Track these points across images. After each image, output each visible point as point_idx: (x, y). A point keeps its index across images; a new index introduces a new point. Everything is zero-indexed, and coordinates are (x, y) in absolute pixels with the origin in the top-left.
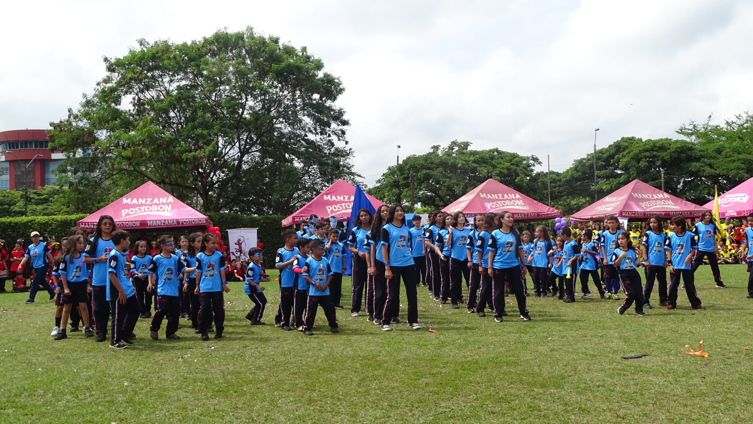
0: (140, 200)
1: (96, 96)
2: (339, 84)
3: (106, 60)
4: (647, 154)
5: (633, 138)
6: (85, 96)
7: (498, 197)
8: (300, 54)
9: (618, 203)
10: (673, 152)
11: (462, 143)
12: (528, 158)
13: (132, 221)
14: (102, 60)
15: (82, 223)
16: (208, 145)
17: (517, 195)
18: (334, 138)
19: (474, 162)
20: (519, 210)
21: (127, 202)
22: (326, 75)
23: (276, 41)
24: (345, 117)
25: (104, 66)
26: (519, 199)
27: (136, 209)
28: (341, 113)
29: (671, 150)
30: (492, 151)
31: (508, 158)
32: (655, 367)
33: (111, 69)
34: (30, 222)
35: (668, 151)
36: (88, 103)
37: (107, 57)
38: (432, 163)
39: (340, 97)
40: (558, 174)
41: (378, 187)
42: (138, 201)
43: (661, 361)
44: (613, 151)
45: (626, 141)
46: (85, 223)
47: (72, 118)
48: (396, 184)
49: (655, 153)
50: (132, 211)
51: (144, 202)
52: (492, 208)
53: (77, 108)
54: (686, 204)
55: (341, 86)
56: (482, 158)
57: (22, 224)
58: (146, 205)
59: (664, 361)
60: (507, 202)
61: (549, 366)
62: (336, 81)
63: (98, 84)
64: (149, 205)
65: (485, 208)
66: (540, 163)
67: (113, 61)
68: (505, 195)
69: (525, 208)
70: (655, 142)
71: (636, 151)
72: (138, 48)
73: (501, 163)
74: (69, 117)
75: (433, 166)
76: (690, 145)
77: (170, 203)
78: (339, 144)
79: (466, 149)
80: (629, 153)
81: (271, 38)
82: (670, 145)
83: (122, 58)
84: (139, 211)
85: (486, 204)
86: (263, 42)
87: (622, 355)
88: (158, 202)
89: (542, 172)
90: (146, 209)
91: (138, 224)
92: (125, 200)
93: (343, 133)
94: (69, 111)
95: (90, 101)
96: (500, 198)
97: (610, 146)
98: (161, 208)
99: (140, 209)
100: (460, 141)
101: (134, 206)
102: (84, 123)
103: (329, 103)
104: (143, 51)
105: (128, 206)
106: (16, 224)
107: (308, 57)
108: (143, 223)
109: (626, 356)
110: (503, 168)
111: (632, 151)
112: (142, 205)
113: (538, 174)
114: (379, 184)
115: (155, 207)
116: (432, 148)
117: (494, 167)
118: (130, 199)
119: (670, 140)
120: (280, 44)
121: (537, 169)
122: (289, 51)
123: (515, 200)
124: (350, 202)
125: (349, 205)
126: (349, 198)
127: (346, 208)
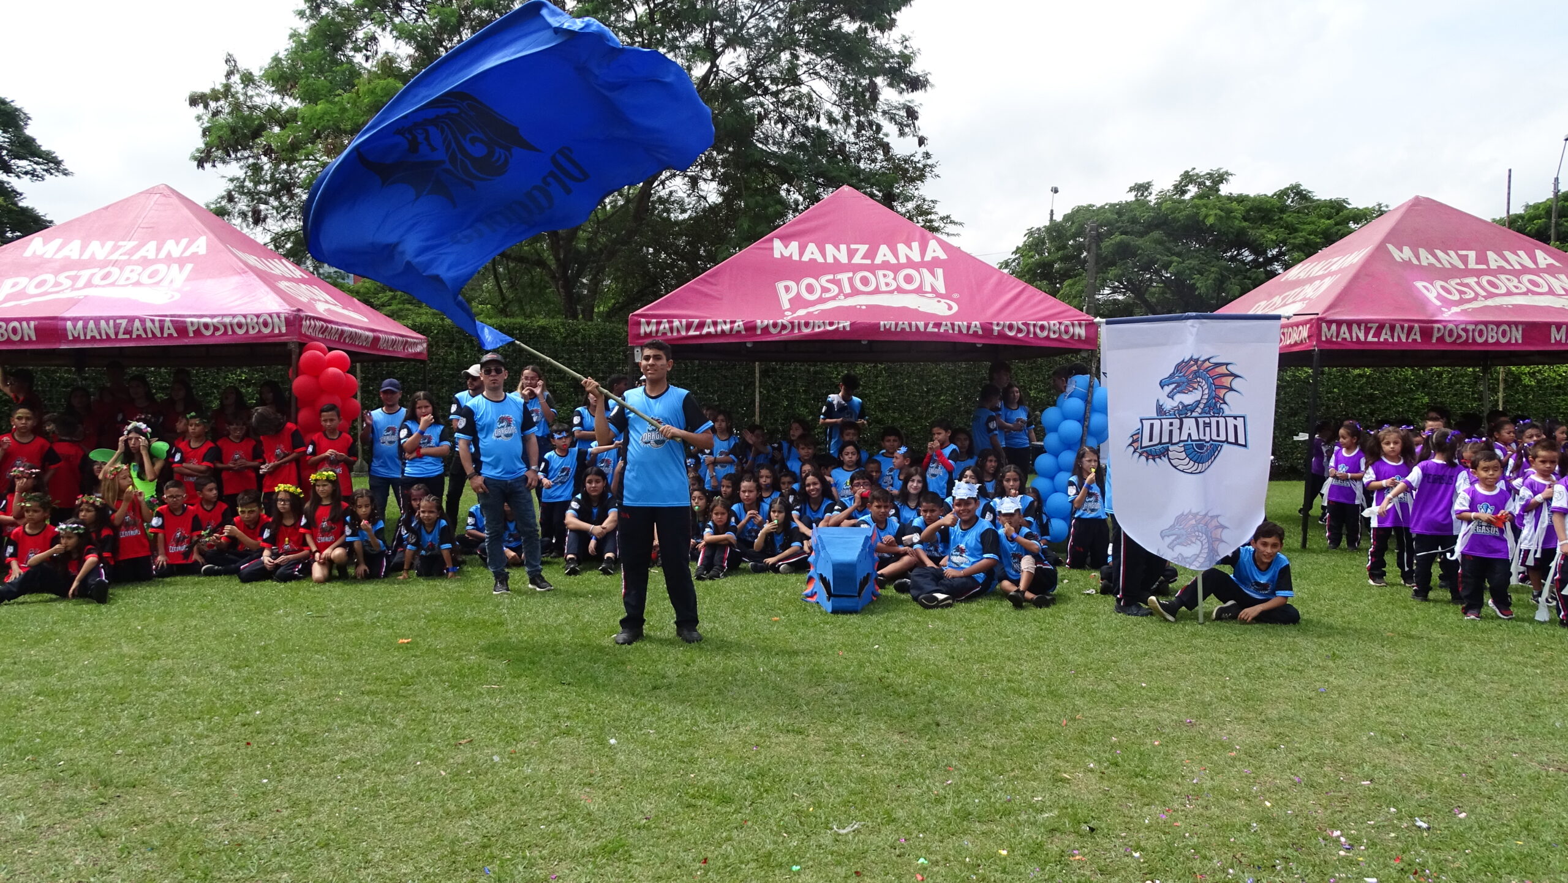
0: (93, 245)
11: (1207, 176)
13: (9, 321)
17: (1540, 255)
18: (889, 132)
19: (1241, 217)
20: (1563, 311)
21: (39, 251)
24: (916, 69)
26: (1550, 270)
27: (62, 277)
28: (906, 60)
30: (1282, 194)
31: (1322, 212)
38: (1134, 221)
42: (82, 248)
47: (236, 78)
50: (40, 284)
51: (100, 253)
52: (1446, 303)
56: (1258, 210)
58: (102, 263)
60: (1505, 281)
64: (115, 263)
65: (1423, 302)
75: (1137, 227)
77: (193, 257)
78: (902, 147)
79: (1218, 190)
84: (67, 284)
88: (151, 255)
93: (912, 114)
94: (230, 65)
96: (1473, 265)
98: (152, 274)
99: (75, 278)
100: (1202, 169)
105: (36, 268)
108: (50, 328)
110: (1313, 233)
112: (91, 262)
115: (131, 273)
116: (1133, 189)
117: (1292, 230)
118: (55, 242)
123: (1537, 272)
124: (872, 269)
125: (865, 281)
126: (871, 254)
127: (855, 292)
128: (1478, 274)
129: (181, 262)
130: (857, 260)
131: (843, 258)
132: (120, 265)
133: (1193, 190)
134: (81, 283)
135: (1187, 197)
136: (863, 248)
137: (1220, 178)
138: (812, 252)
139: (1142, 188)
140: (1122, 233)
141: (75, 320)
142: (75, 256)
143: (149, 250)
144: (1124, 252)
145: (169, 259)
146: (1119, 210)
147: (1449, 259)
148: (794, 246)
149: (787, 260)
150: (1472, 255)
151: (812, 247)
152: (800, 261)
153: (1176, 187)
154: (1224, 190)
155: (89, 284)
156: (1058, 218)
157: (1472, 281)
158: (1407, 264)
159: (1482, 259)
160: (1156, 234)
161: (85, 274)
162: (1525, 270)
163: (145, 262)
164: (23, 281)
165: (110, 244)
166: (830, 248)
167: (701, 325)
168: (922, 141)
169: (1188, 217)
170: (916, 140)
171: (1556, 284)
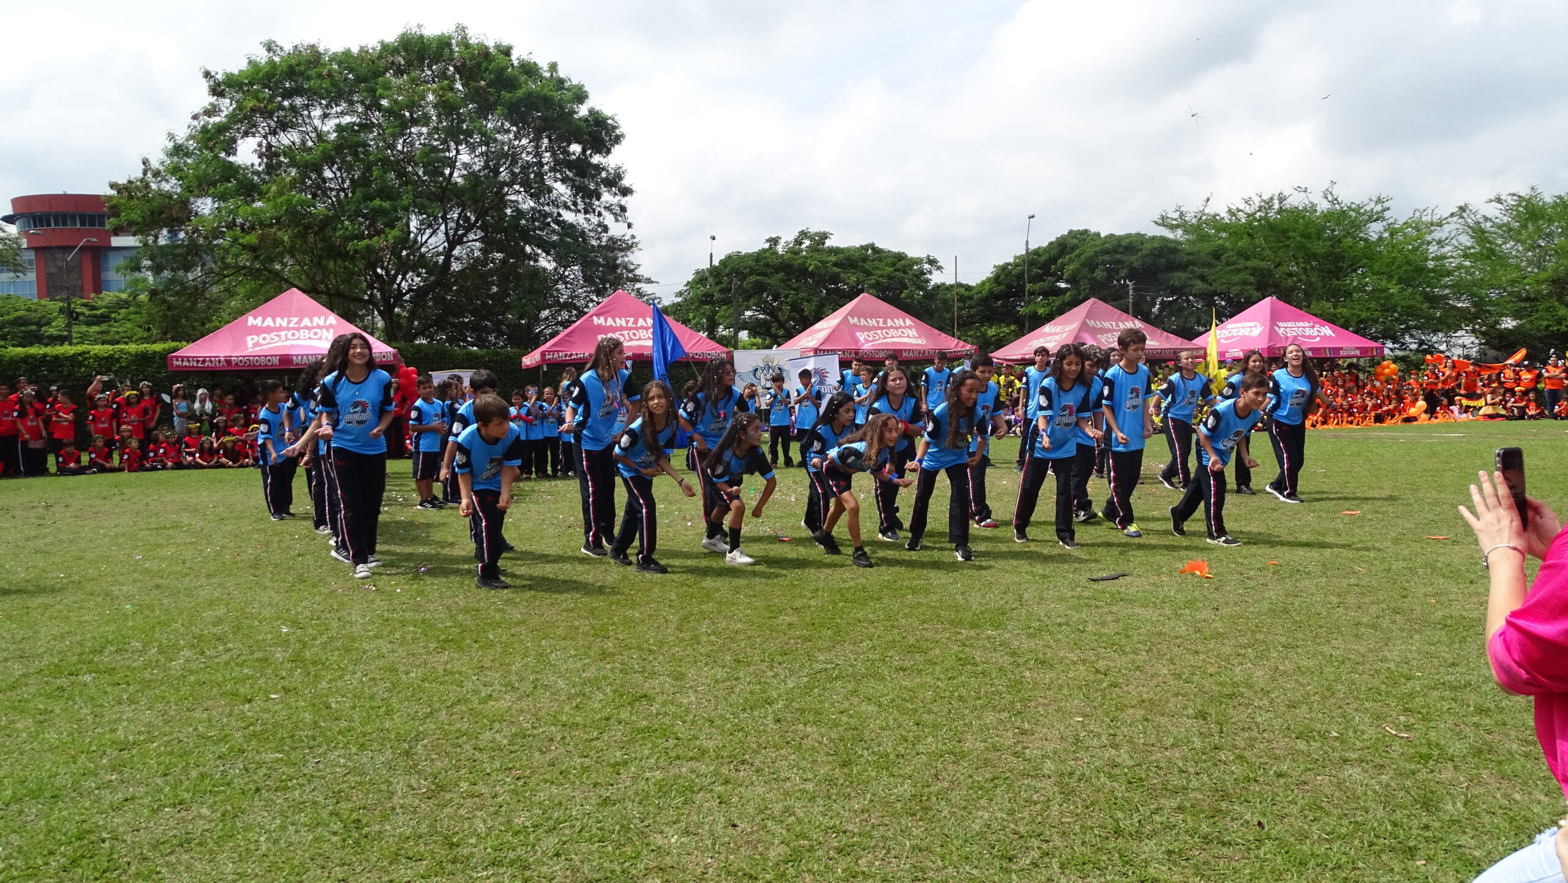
0: (278, 320)
1: (191, 137)
2: (614, 128)
3: (207, 75)
4: (1107, 257)
5: (1086, 231)
6: (171, 137)
7: (878, 322)
8: (548, 75)
9: (1065, 335)
10: (1147, 255)
11: (816, 234)
12: (921, 260)
13: (266, 356)
14: (201, 75)
15: (177, 358)
16: (393, 227)
17: (907, 320)
18: (609, 219)
19: (835, 264)
20: (910, 344)
21: (255, 323)
22: (592, 112)
23: (507, 52)
24: (625, 182)
25: (204, 85)
26: (910, 327)
27: (272, 335)
28: (619, 176)
29: (1144, 252)
30: (865, 248)
31: (889, 260)
32: (1140, 594)
33: (217, 90)
34: (81, 354)
35: (1140, 254)
36: (178, 150)
37: (209, 69)
38: (767, 265)
39: (616, 150)
40: (968, 288)
41: (678, 304)
42: (274, 322)
43: (1149, 584)
44: (1054, 252)
45: (1075, 237)
46: (183, 357)
47: (149, 175)
48: (707, 299)
49: (1119, 256)
50: (264, 339)
51: (284, 324)
52: (867, 341)
53: (158, 159)
54: (1167, 337)
55: (618, 132)
56: (848, 259)
57: (67, 358)
58: (289, 329)
59: (1154, 584)
60: (892, 332)
61: (979, 594)
62: (610, 121)
63: (195, 117)
64: (294, 329)
65: (857, 341)
66: (939, 268)
67: (220, 77)
68: (889, 321)
69: (920, 342)
70: (1120, 238)
71: (1090, 253)
72: (262, 56)
73: (878, 268)
74: (145, 173)
75: (769, 270)
76: (1173, 245)
77: (331, 326)
78: (616, 229)
79: (823, 244)
80: (1079, 256)
81: (498, 47)
82: (1142, 244)
83: (236, 72)
84: (277, 339)
85: (858, 334)
86: (485, 53)
87: (1088, 575)
88: (309, 325)
89: (944, 284)
90: (290, 336)
91: (276, 361)
92: (251, 321)
93: (623, 209)
94: (144, 163)
95: (181, 146)
96: (881, 325)
97: (1051, 244)
98: (315, 334)
99: (279, 336)
100: (813, 229)
101: (268, 330)
102: (171, 185)
103: (596, 159)
104: (271, 62)
105: (257, 330)
106: (56, 358)
107: (561, 81)
108: (285, 359)
109: (1094, 577)
110: (882, 276)
111: (1084, 252)
112: (281, 329)
113: (937, 287)
114: (679, 299)
115: (304, 333)
116: (768, 241)
117: (868, 273)
118: (260, 319)
119: (1144, 235)
120: (514, 57)
121: (936, 278)
122: (529, 70)
123: (904, 328)
124: (637, 329)
125: (634, 334)
126: (635, 322)
127: (631, 340)
128: (882, 328)
129: (327, 328)
130: (630, 325)
131: (624, 324)
132: (298, 329)
133: (807, 243)
134: (283, 338)
135: (803, 246)
136: (632, 320)
137: (824, 236)
138: (610, 321)
139: (774, 241)
140: (758, 275)
141: (297, 356)
142: (272, 325)
143: (306, 322)
144: (760, 288)
145: (318, 327)
146: (758, 257)
147: (872, 322)
148: (602, 318)
149: (599, 325)
150: (881, 320)
151: (610, 319)
152: (605, 327)
153: (796, 240)
154: (828, 243)
155: (287, 339)
156: (716, 263)
157: (879, 332)
158: (855, 325)
159: (885, 322)
160: (781, 275)
161: (283, 333)
162: (901, 327)
163: (309, 329)
164: (255, 337)
165: (286, 319)
166: (617, 319)
167: (571, 355)
168: (630, 226)
169: (800, 264)
170: (626, 225)
171: (910, 333)
